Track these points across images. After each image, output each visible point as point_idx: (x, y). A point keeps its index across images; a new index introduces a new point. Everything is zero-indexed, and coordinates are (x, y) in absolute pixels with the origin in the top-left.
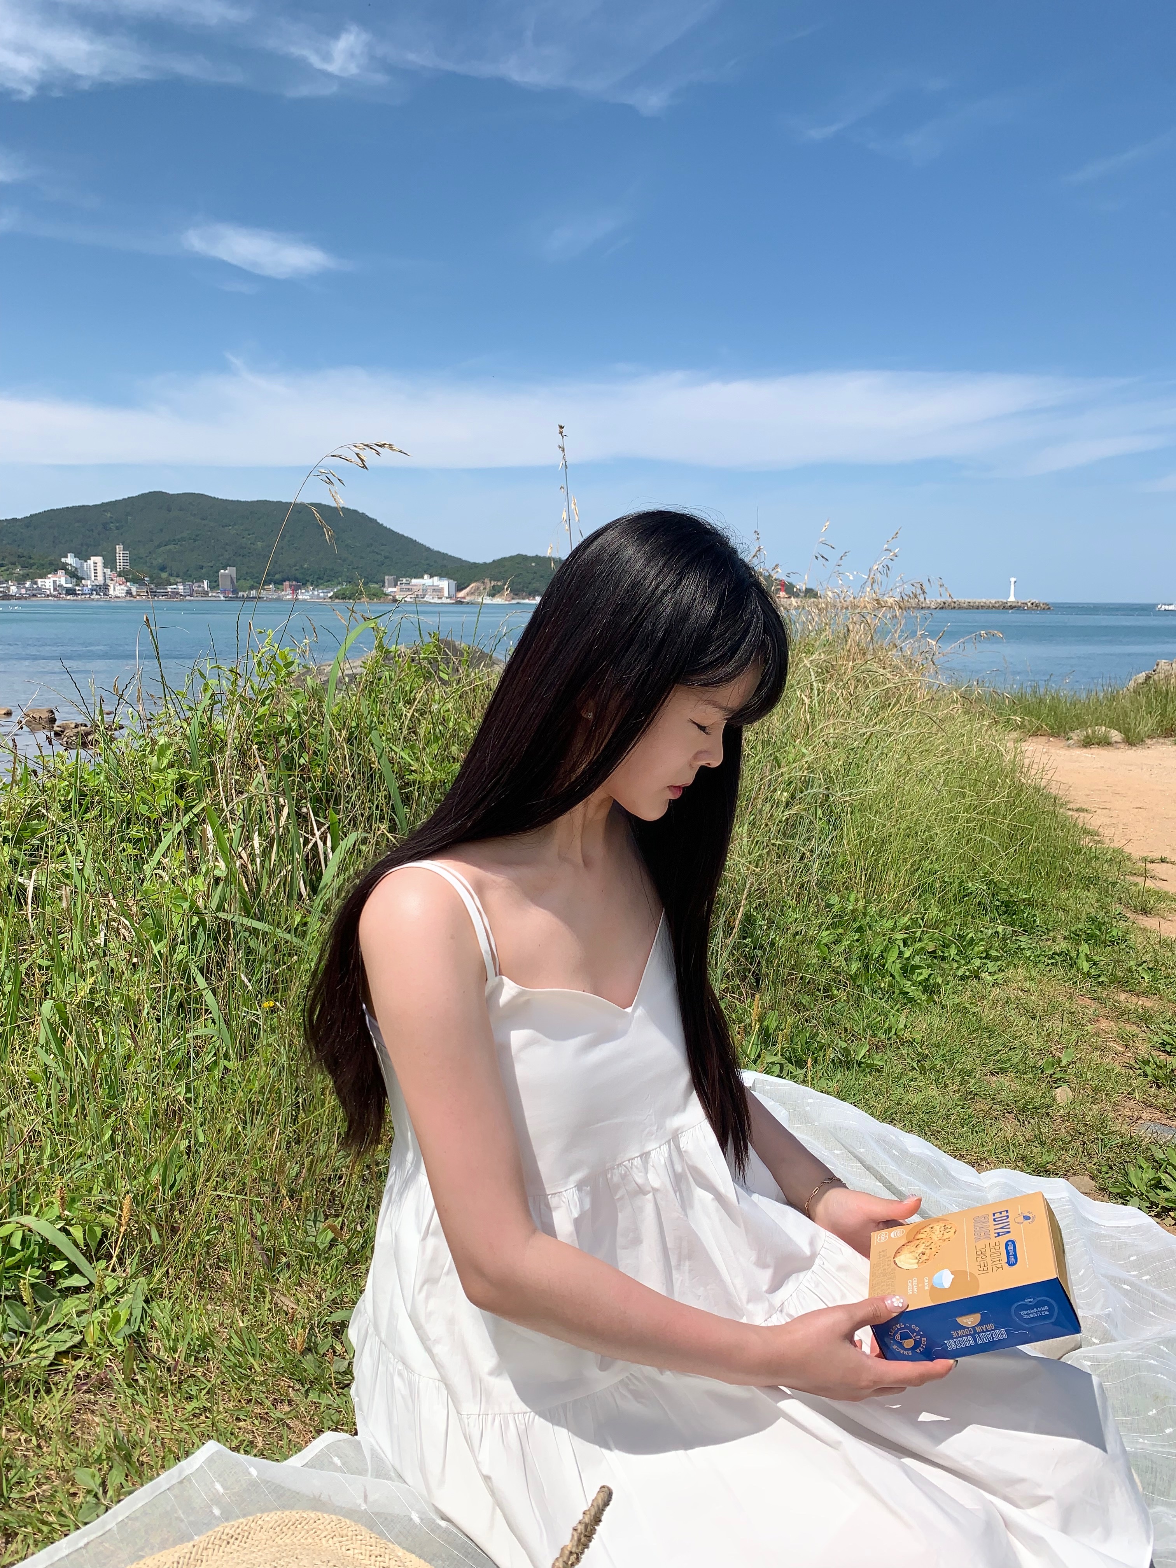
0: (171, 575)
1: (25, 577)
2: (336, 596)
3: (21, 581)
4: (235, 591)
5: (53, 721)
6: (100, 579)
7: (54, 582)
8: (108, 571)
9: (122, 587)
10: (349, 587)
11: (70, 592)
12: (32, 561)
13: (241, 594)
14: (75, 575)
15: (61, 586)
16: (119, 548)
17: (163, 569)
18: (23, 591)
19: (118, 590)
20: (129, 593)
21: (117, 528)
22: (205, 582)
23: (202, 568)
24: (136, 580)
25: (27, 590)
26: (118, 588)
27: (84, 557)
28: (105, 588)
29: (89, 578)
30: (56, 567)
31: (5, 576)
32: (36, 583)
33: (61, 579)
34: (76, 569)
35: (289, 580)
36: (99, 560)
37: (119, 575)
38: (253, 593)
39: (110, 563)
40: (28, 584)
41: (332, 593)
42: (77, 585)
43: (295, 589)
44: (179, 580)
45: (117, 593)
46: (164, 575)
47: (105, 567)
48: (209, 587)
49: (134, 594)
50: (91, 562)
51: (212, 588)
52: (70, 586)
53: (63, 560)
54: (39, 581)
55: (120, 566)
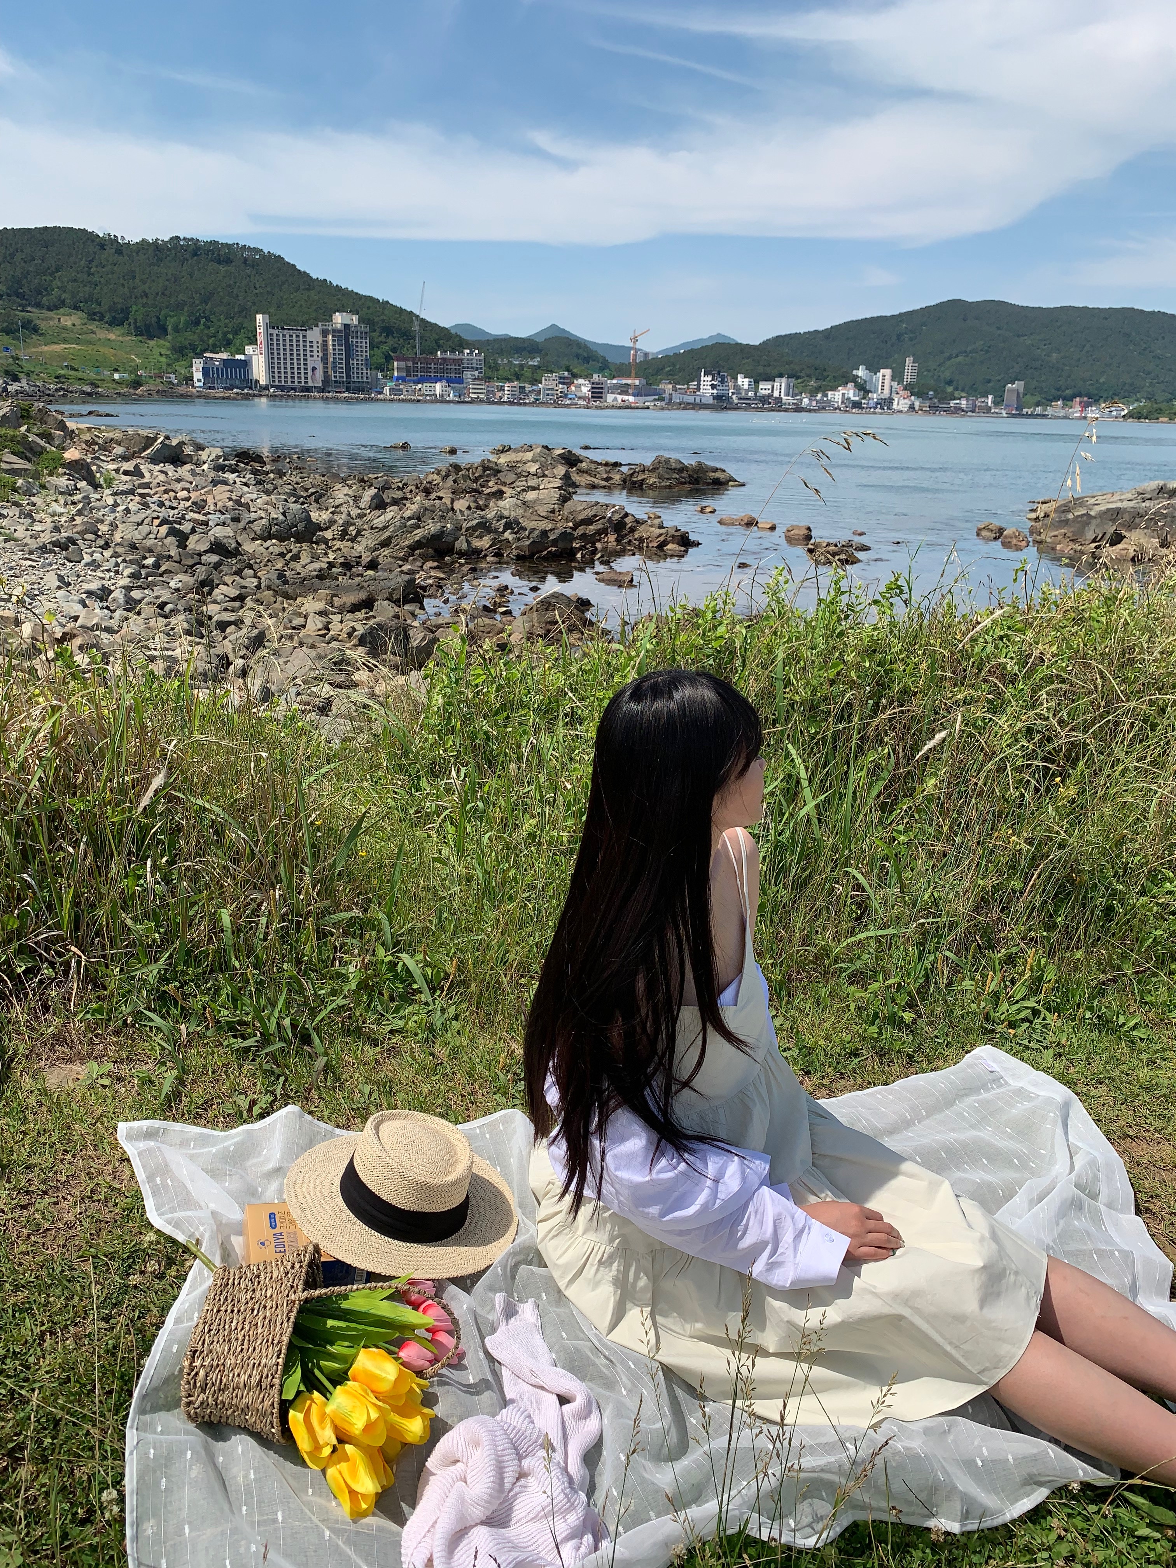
0: (956, 389)
1: (818, 389)
2: (1130, 415)
3: (812, 394)
4: (1019, 408)
5: (808, 537)
6: (887, 391)
7: (843, 394)
8: (895, 384)
9: (906, 401)
10: (1149, 404)
11: (857, 405)
12: (825, 374)
13: (1025, 410)
14: (863, 389)
15: (848, 399)
16: (909, 361)
17: (949, 383)
18: (814, 403)
19: (901, 403)
20: (912, 407)
21: (911, 339)
22: (990, 397)
23: (989, 381)
24: (918, 395)
25: (818, 402)
26: (902, 401)
27: (874, 369)
28: (890, 401)
29: (876, 391)
30: (847, 378)
31: (801, 389)
32: (826, 396)
33: (850, 392)
34: (865, 381)
35: (1080, 395)
36: (888, 372)
37: (905, 389)
38: (1039, 410)
39: (897, 376)
40: (819, 396)
41: (1126, 412)
42: (864, 398)
43: (1085, 406)
44: (964, 394)
45: (900, 408)
46: (949, 389)
47: (893, 379)
48: (993, 402)
49: (917, 408)
50: (880, 375)
51: (996, 403)
52: (857, 399)
53: (854, 372)
54: (830, 393)
55: (907, 379)
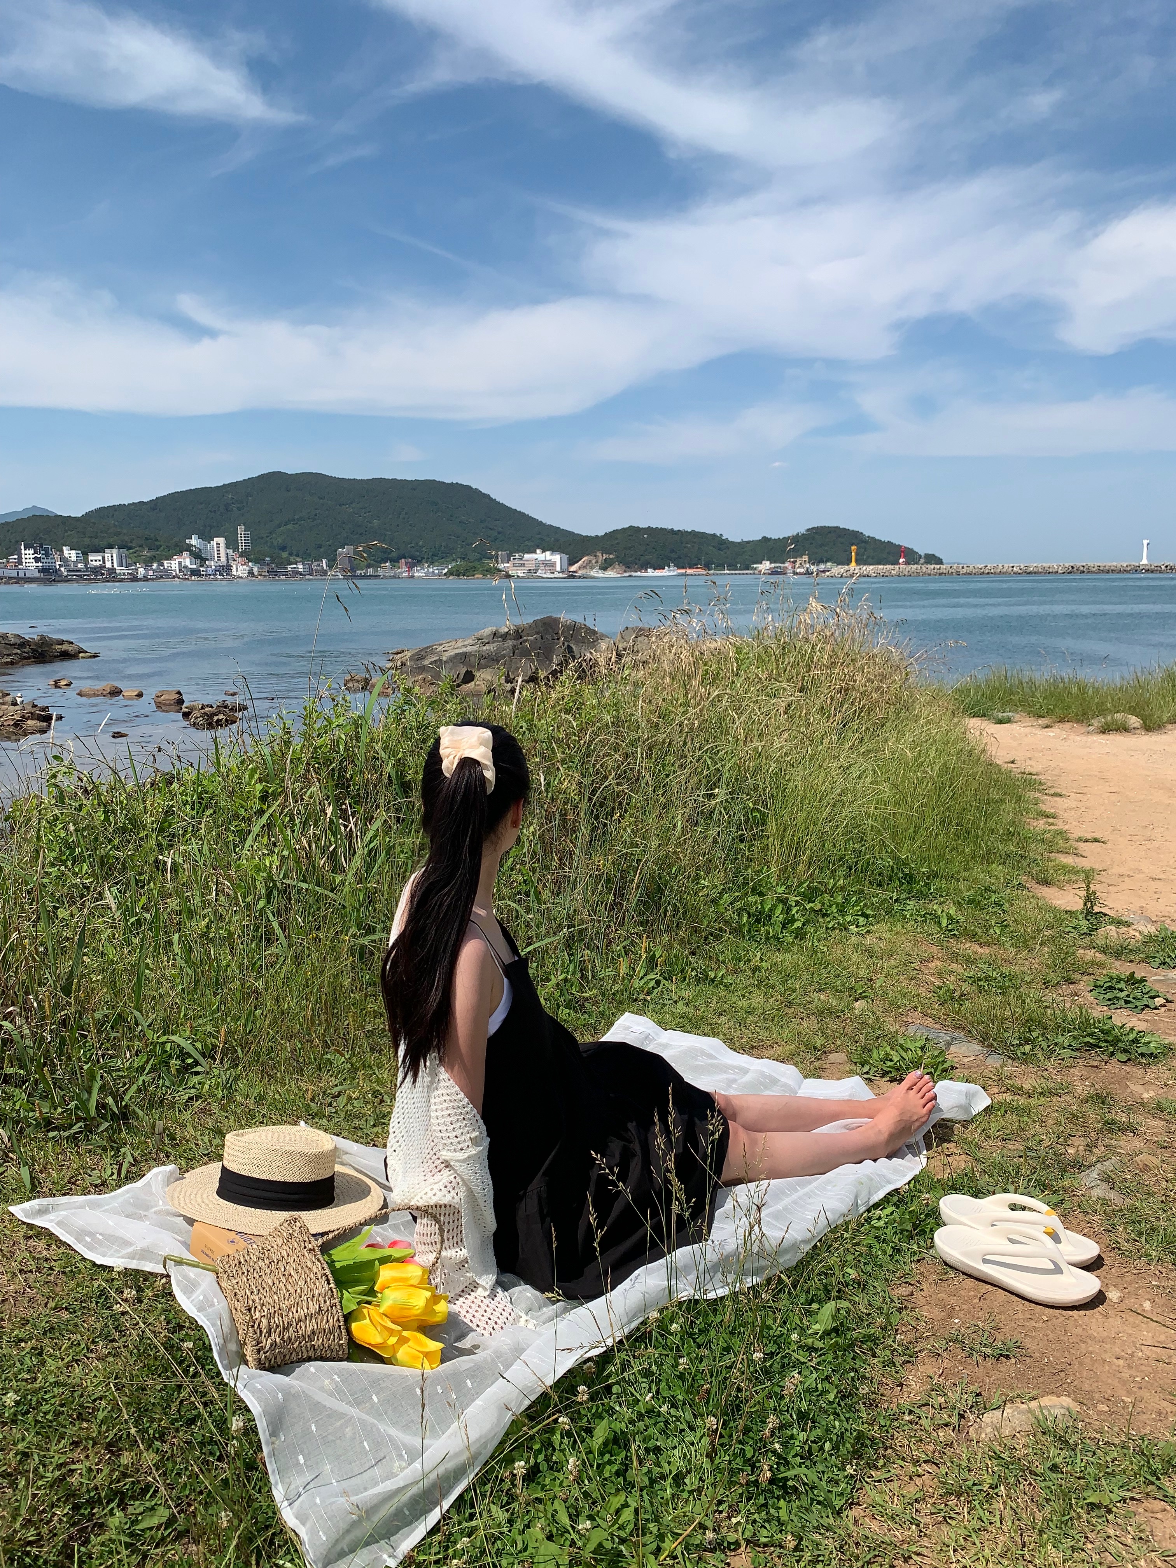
0: (291, 554)
1: (153, 559)
2: (450, 573)
3: (147, 563)
4: (353, 570)
5: (180, 702)
6: (223, 558)
7: (180, 563)
8: (230, 552)
9: (245, 567)
10: (464, 563)
11: (195, 573)
12: (158, 543)
13: (358, 572)
14: (199, 557)
15: (186, 567)
16: (241, 529)
17: (283, 549)
18: (151, 573)
19: (240, 570)
20: (251, 573)
21: (239, 509)
22: (324, 561)
23: (320, 547)
24: (256, 561)
25: (154, 571)
26: (241, 568)
27: (207, 537)
28: (228, 568)
29: (212, 559)
30: (181, 548)
31: (134, 559)
32: (163, 565)
33: (187, 560)
34: (200, 550)
35: (405, 558)
36: (221, 540)
37: (241, 556)
38: (370, 571)
39: (232, 544)
40: (155, 566)
41: (446, 570)
42: (202, 566)
43: (411, 567)
44: (298, 559)
45: (240, 573)
46: (285, 555)
47: (227, 547)
48: (328, 565)
49: (256, 573)
50: (214, 543)
51: (330, 566)
52: (194, 566)
53: (187, 541)
54: (165, 562)
55: (242, 546)
